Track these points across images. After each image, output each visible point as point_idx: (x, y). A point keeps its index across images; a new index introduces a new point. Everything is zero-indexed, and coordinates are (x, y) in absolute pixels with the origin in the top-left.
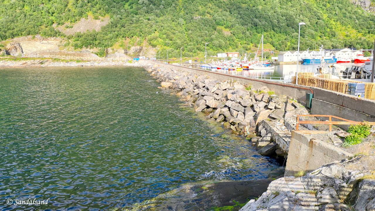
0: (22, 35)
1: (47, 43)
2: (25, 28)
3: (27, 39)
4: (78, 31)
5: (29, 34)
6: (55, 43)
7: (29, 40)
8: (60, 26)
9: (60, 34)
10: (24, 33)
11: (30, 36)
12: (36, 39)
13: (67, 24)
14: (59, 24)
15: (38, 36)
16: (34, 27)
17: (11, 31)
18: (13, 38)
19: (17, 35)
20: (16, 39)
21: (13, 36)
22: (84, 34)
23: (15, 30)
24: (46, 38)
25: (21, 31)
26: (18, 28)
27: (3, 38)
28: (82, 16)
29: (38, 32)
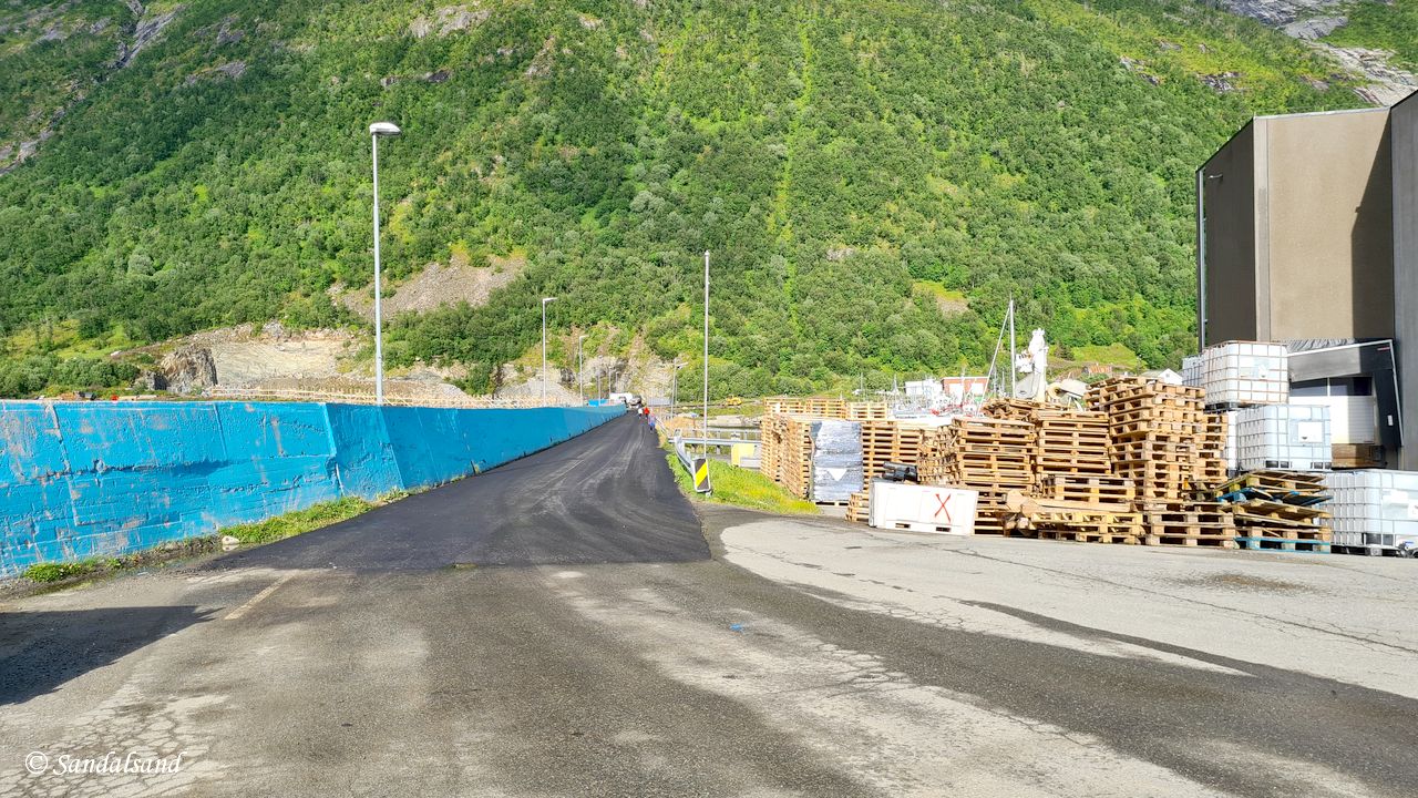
0: (219, 323)
1: (298, 350)
2: (235, 299)
3: (233, 335)
4: (410, 307)
5: (244, 320)
6: (327, 351)
7: (242, 341)
8: (351, 291)
9: (350, 318)
10: (227, 316)
11: (247, 328)
12: (265, 336)
14: (351, 284)
15: (272, 327)
16: (265, 297)
17: (186, 311)
18: (188, 333)
19: (205, 323)
20: (197, 337)
21: (191, 326)
22: (427, 316)
23: (201, 307)
24: (299, 333)
25: (219, 309)
26: (212, 302)
27: (158, 332)
28: (429, 258)
29: (275, 311)
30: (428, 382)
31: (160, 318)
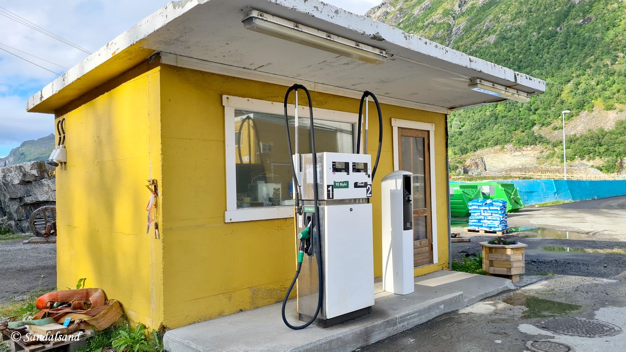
0: (487, 146)
1: (520, 155)
2: (493, 136)
3: (493, 150)
4: (572, 133)
5: (497, 144)
6: (532, 155)
7: (496, 153)
8: (543, 128)
9: (543, 140)
10: (490, 143)
11: (498, 147)
12: (505, 150)
13: (555, 123)
14: (543, 125)
15: (509, 146)
16: (505, 134)
17: (474, 142)
18: (475, 151)
19: (481, 146)
20: (479, 152)
21: (476, 148)
22: (581, 137)
23: (480, 140)
24: (520, 148)
25: (487, 140)
26: (484, 137)
27: (464, 151)
28: (582, 109)
29: (510, 140)
30: (582, 168)
31: (465, 145)
